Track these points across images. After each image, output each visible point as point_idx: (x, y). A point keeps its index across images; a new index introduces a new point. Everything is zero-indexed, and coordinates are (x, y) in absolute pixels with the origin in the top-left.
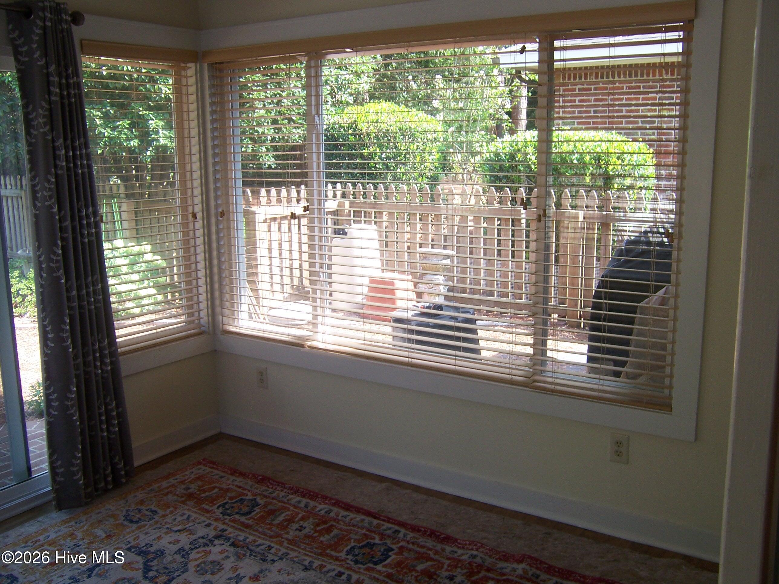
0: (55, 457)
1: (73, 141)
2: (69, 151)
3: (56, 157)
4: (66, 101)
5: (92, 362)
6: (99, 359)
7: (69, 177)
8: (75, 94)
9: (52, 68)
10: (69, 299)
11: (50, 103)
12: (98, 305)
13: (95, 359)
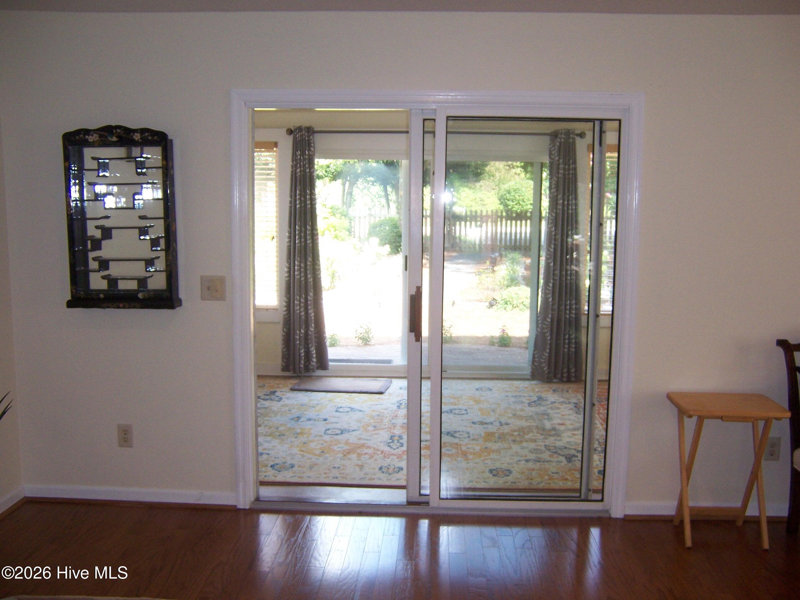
0: (536, 352)
1: (568, 197)
2: (565, 201)
3: (557, 204)
4: (567, 177)
5: (564, 310)
6: (568, 309)
7: (563, 214)
8: (572, 173)
9: (561, 161)
10: (554, 275)
11: (558, 178)
12: (572, 281)
13: (566, 309)
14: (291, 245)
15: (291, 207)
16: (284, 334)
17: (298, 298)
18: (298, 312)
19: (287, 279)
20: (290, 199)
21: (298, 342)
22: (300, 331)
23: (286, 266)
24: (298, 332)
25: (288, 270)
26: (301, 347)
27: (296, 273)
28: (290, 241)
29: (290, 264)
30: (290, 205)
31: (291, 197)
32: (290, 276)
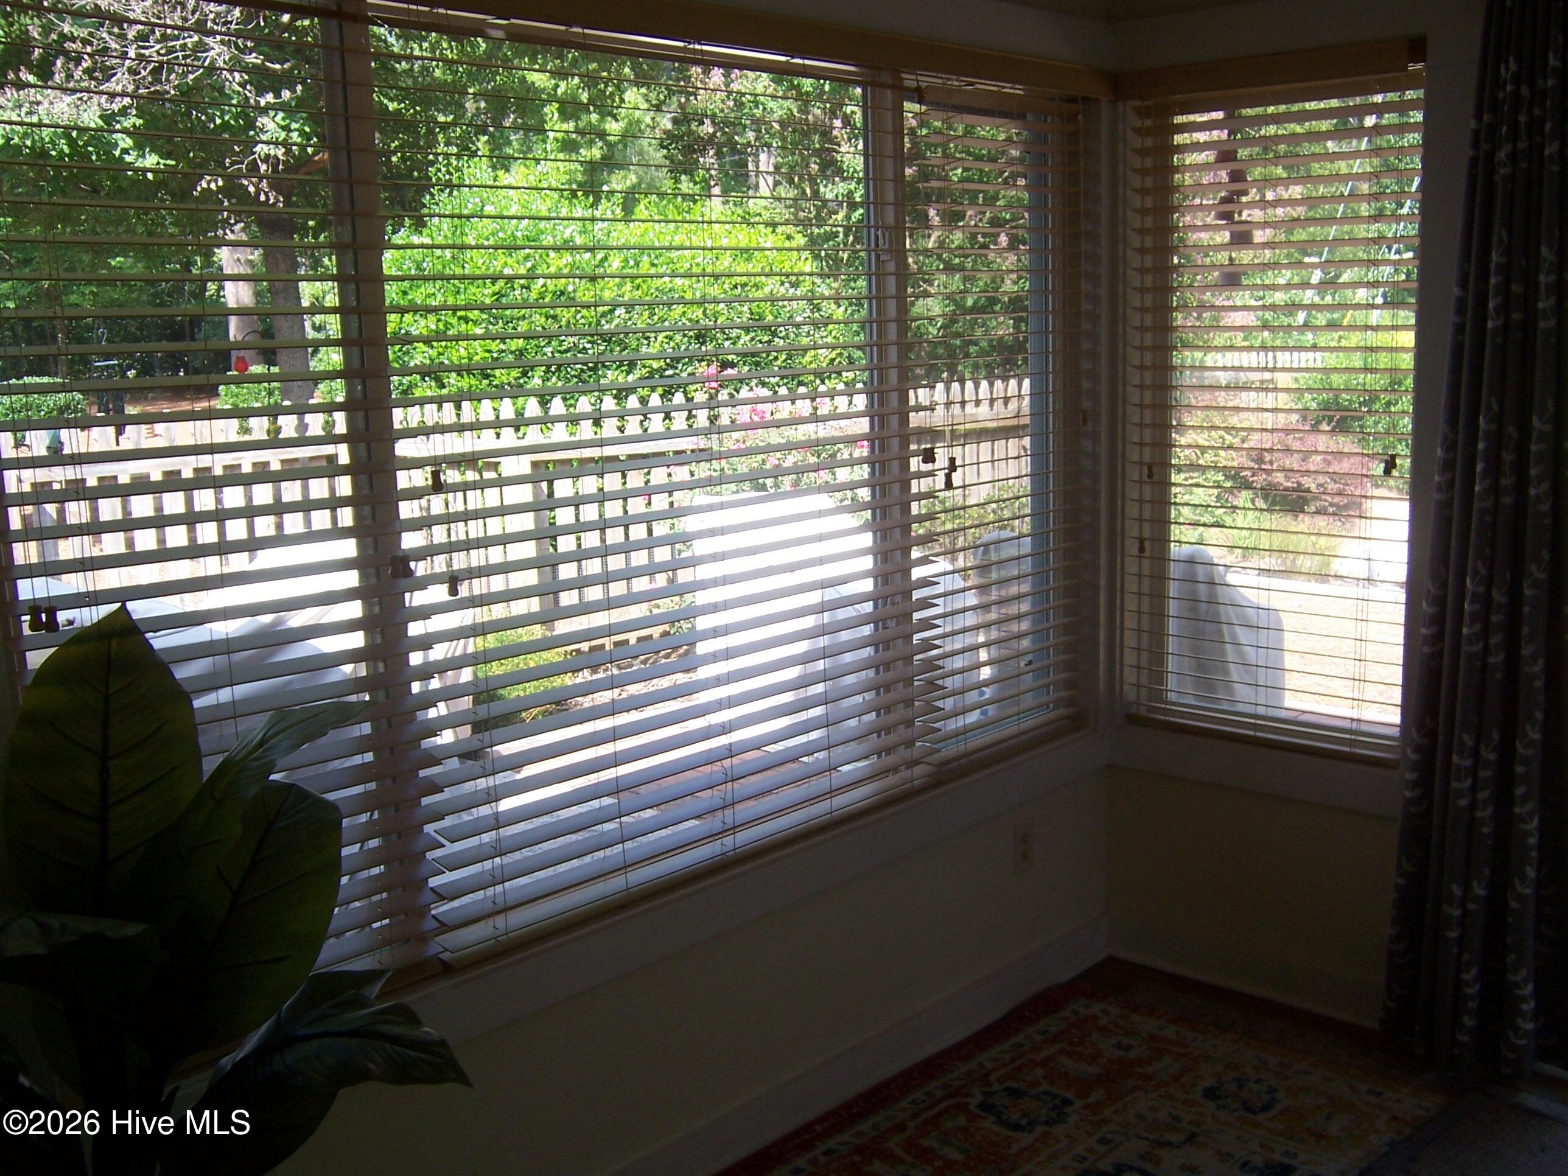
14: (1452, 499)
15: (1460, 329)
16: (1401, 881)
17: (1468, 741)
18: (1464, 802)
19: (1426, 649)
20: (1456, 291)
21: (1453, 934)
22: (1467, 889)
23: (1429, 592)
24: (1457, 890)
25: (1431, 610)
26: (1466, 957)
27: (1465, 631)
28: (1451, 484)
29: (1444, 585)
30: (1456, 319)
31: (1463, 283)
32: (1439, 637)
